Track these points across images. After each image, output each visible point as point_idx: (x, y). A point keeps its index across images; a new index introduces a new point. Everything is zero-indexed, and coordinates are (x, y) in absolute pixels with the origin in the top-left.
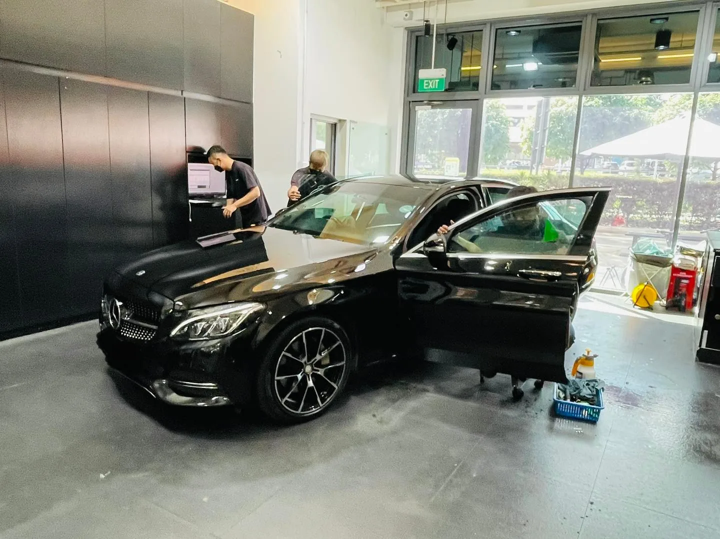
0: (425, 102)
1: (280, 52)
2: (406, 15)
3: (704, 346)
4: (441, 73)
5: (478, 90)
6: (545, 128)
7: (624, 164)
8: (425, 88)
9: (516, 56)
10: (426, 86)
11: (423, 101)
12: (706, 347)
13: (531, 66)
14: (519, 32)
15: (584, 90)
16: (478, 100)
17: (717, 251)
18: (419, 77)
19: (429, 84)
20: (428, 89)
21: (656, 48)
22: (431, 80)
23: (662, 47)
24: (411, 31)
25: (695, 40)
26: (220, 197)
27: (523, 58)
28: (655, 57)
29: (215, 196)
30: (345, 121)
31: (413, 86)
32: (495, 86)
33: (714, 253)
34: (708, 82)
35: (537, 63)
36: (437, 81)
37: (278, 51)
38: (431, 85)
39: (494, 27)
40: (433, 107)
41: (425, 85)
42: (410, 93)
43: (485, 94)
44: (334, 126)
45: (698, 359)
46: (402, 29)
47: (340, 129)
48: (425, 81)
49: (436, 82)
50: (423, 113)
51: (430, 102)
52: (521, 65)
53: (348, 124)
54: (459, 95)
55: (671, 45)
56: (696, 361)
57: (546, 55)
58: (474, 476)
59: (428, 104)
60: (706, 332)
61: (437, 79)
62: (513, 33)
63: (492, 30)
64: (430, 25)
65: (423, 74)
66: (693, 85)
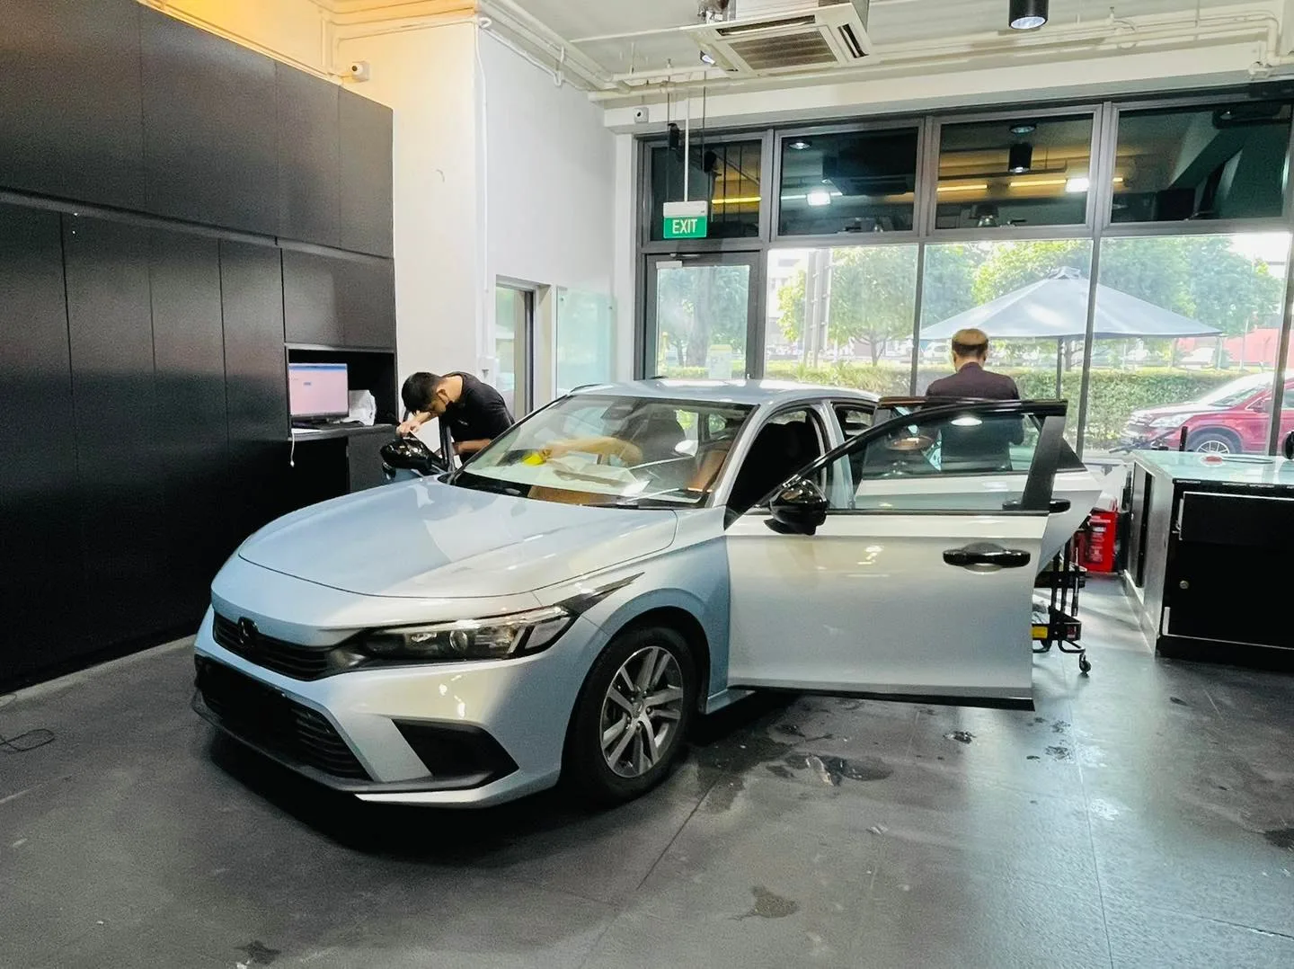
0: (673, 255)
1: (442, 173)
2: (639, 115)
3: (1165, 632)
4: (699, 208)
5: (757, 235)
6: (824, 296)
7: (930, 348)
8: (674, 232)
9: (798, 182)
10: (676, 230)
11: (668, 254)
12: (1169, 633)
13: (821, 197)
14: (810, 143)
15: (927, 235)
16: (758, 251)
17: (1178, 481)
18: (665, 214)
19: (681, 226)
20: (679, 234)
21: (1011, 171)
22: (684, 219)
23: (1019, 170)
24: (643, 140)
25: (1089, 157)
26: (338, 422)
27: (806, 185)
28: (1007, 185)
29: (328, 420)
30: (549, 286)
31: (652, 231)
32: (783, 230)
33: (1173, 485)
34: (1112, 221)
35: (829, 193)
36: (694, 221)
37: (438, 170)
38: (684, 228)
39: (780, 135)
40: (685, 262)
41: (674, 226)
42: (645, 242)
43: (770, 241)
44: (529, 297)
45: (1159, 654)
46: (630, 137)
47: (541, 299)
48: (675, 221)
49: (692, 223)
50: (666, 271)
51: (680, 256)
52: (804, 196)
53: (553, 290)
54: (728, 244)
55: (1033, 166)
56: (1156, 656)
57: (852, 181)
58: (906, 888)
59: (676, 259)
60: (1167, 609)
61: (695, 218)
62: (800, 145)
63: (776, 140)
64: (678, 130)
65: (670, 209)
66: (1091, 226)
